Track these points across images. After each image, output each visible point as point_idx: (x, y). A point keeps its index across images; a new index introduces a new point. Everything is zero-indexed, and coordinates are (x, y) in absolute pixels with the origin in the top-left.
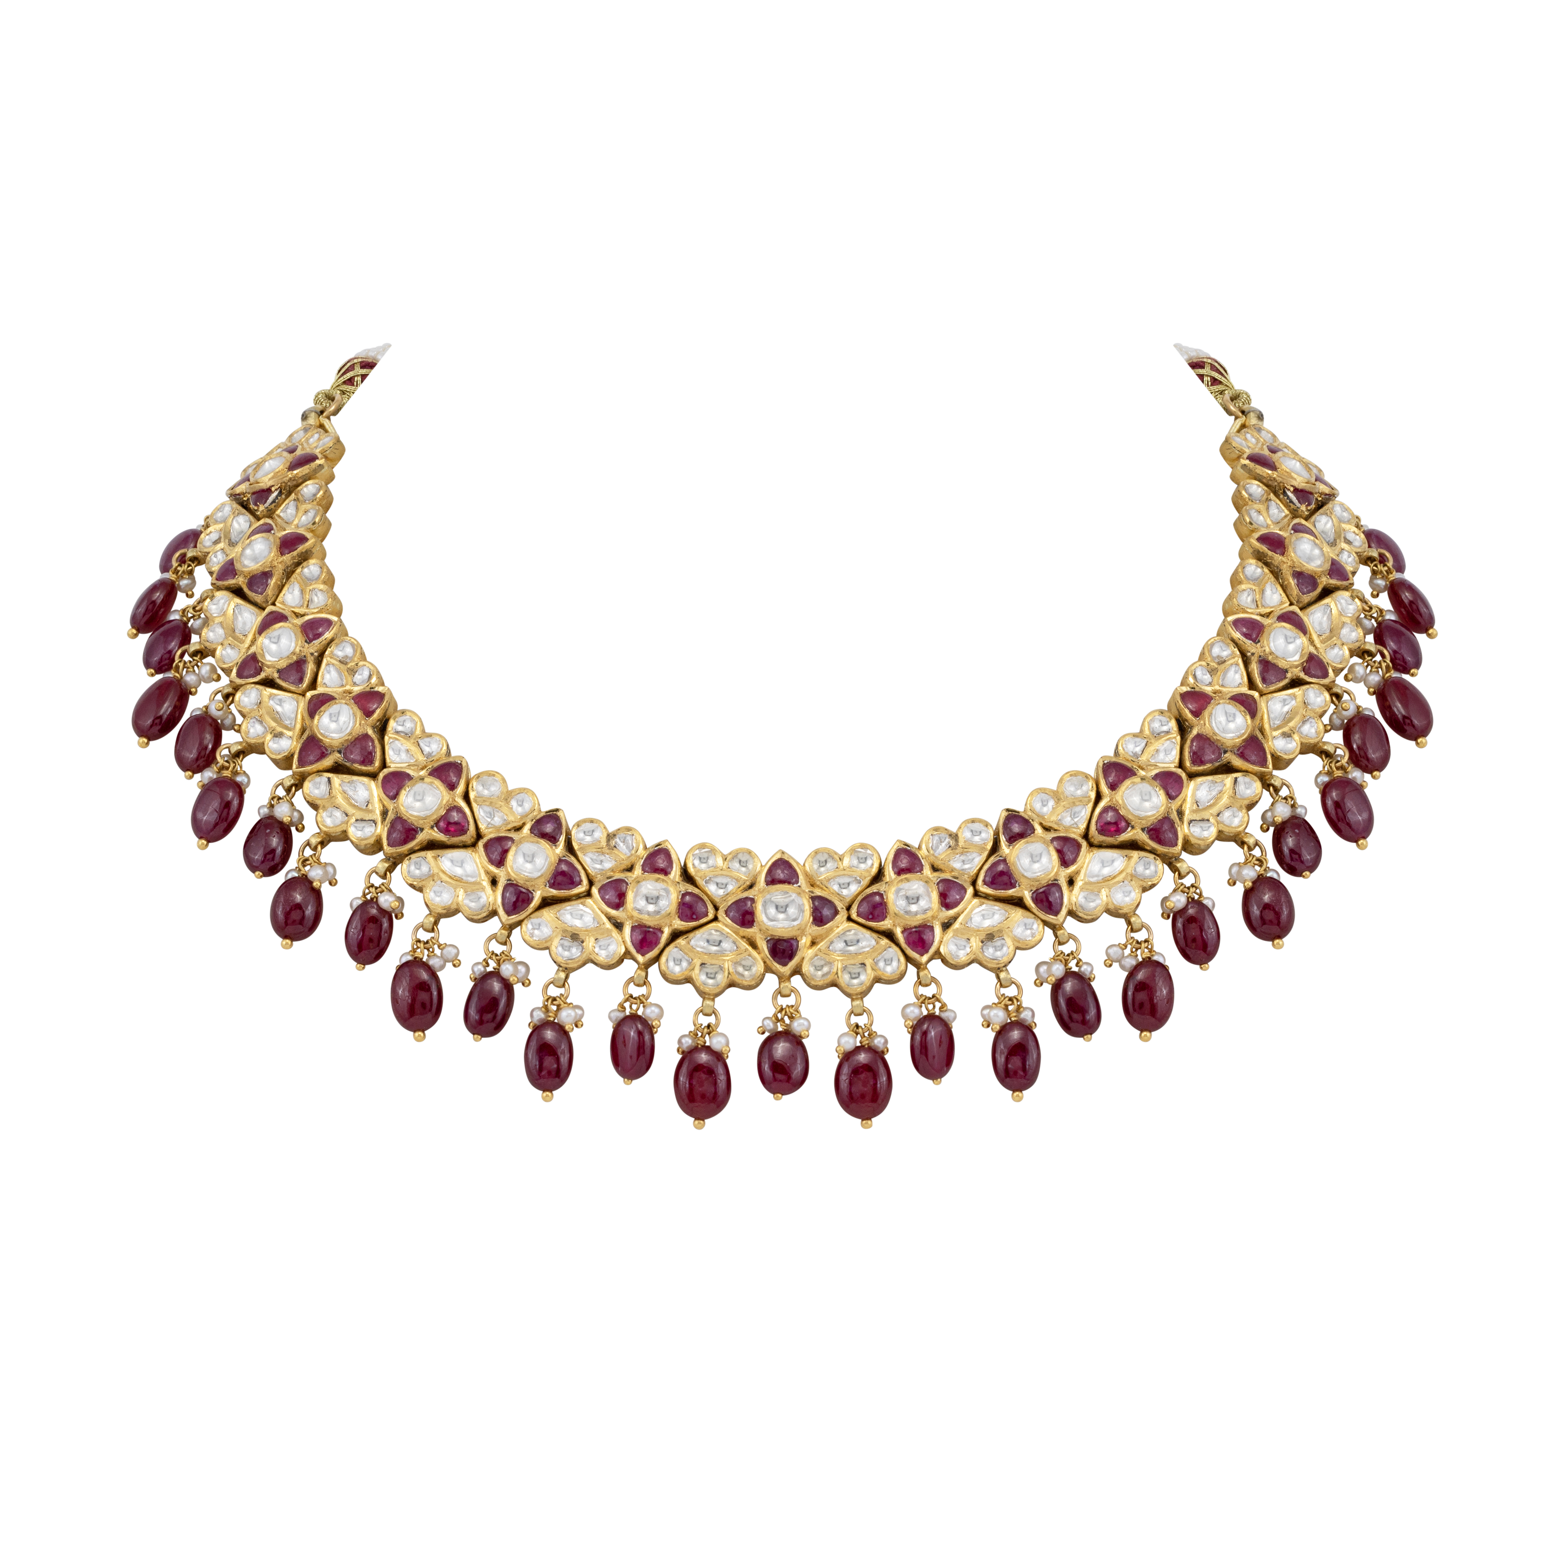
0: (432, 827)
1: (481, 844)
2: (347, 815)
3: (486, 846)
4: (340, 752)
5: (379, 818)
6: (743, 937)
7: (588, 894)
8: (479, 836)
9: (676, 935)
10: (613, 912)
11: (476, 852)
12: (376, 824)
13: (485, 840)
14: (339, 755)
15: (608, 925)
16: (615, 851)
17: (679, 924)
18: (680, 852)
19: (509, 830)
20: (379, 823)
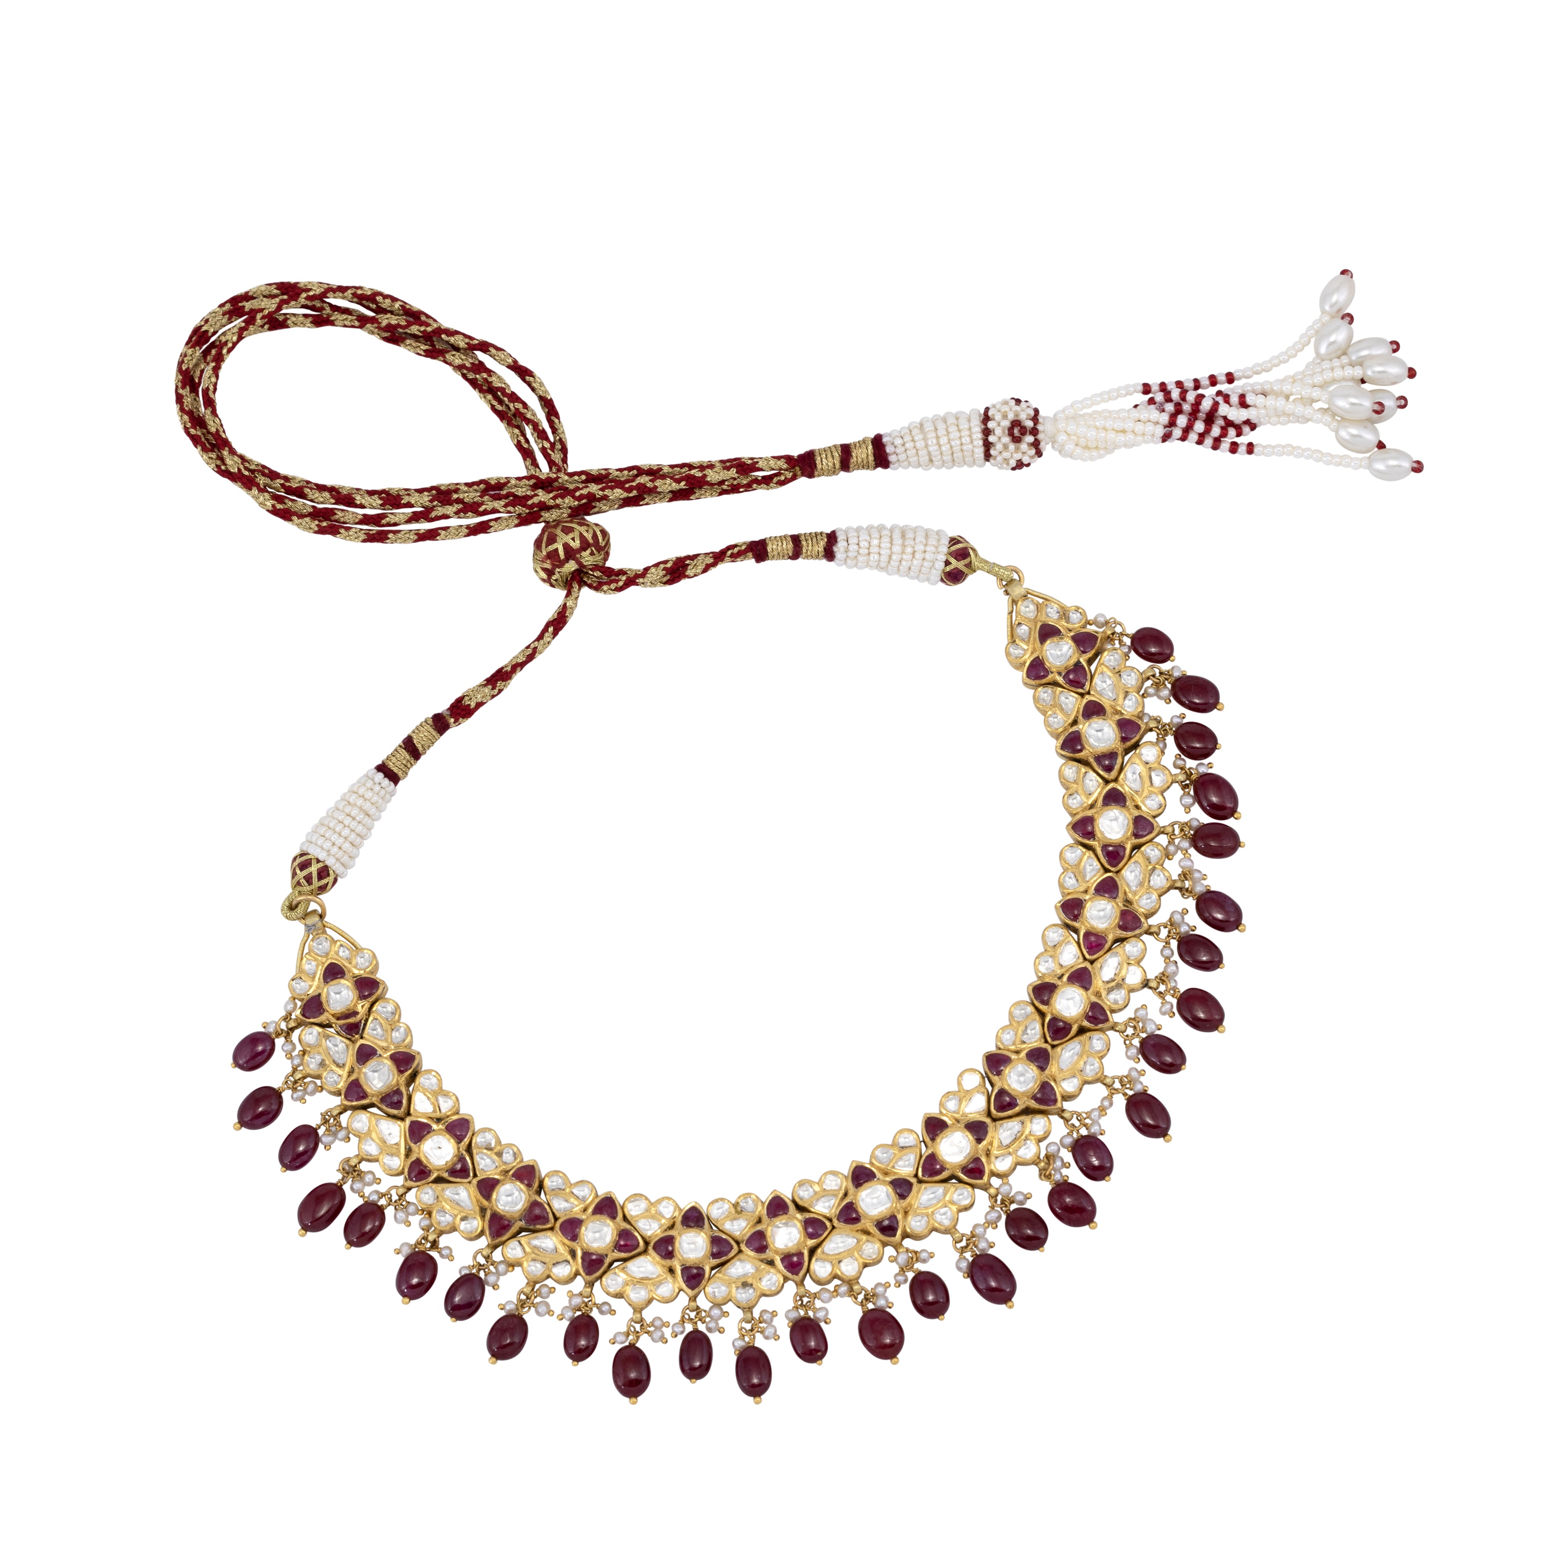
0: (613, 1251)
1: (650, 1248)
2: (545, 1263)
3: (654, 1248)
4: (521, 1220)
5: (569, 1258)
6: (857, 1231)
7: (740, 1251)
8: (647, 1243)
9: (812, 1251)
10: (763, 1256)
11: (649, 1254)
12: (569, 1262)
13: (652, 1244)
14: (521, 1223)
15: (763, 1266)
16: (743, 1213)
17: (811, 1243)
18: (787, 1194)
19: (666, 1230)
20: (571, 1261)
